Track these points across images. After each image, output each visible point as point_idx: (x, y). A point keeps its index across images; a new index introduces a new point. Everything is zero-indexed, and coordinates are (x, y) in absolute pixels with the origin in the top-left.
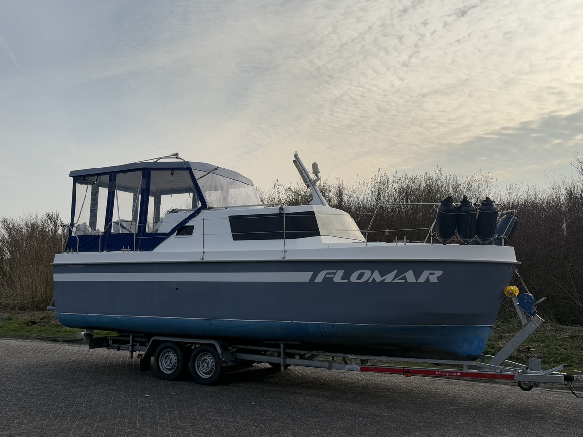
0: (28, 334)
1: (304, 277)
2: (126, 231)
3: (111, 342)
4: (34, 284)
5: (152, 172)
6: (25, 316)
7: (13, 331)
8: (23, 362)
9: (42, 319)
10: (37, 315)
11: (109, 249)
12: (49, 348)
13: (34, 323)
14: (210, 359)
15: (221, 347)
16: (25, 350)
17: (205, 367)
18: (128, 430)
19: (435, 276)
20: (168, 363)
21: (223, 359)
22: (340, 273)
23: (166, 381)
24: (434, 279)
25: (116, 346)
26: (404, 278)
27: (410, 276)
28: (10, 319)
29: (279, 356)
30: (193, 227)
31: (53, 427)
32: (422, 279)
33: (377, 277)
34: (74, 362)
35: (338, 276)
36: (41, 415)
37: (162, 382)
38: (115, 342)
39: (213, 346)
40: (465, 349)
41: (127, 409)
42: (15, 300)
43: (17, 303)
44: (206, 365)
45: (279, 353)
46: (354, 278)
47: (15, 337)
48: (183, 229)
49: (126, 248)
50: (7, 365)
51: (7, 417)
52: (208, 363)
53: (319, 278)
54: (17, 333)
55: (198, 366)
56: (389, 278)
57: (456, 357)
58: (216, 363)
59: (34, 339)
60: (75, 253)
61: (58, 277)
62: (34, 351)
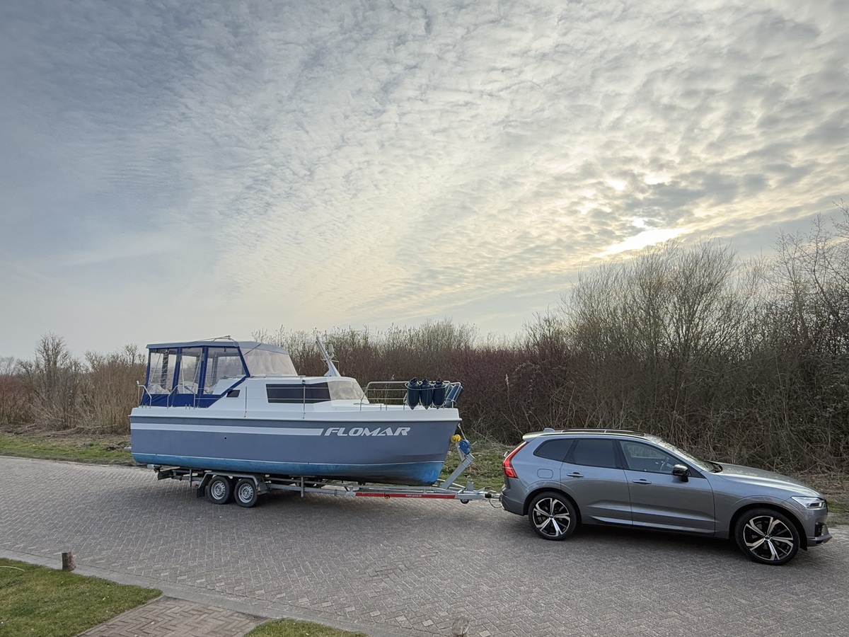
0: (107, 459)
1: (318, 432)
2: (189, 392)
3: (175, 474)
4: (113, 412)
5: (210, 349)
6: (105, 442)
7: (94, 456)
8: (104, 490)
9: (119, 444)
10: (115, 441)
11: (175, 406)
12: (125, 473)
13: (113, 448)
14: (249, 489)
15: (258, 479)
16: (104, 477)
17: (245, 495)
18: (183, 551)
19: (405, 431)
20: (218, 491)
21: (259, 489)
22: (343, 429)
23: (216, 505)
24: (405, 433)
25: (179, 477)
26: (385, 433)
27: (389, 432)
28: (91, 445)
29: (300, 486)
30: (239, 391)
31: (126, 551)
32: (397, 434)
33: (367, 433)
34: (145, 488)
35: (341, 432)
36: (117, 541)
37: (213, 506)
38: (178, 474)
39: (252, 479)
40: (426, 478)
41: (184, 533)
42: (95, 426)
43: (98, 428)
44: (246, 493)
45: (300, 484)
46: (351, 433)
47: (95, 462)
48: (232, 393)
49: (188, 406)
50: (89, 494)
51: (91, 544)
52: (248, 492)
53: (328, 433)
54: (98, 458)
55: (241, 494)
56: (375, 433)
57: (420, 484)
58: (254, 491)
59: (112, 464)
60: (148, 407)
61: (134, 426)
62: (112, 478)
